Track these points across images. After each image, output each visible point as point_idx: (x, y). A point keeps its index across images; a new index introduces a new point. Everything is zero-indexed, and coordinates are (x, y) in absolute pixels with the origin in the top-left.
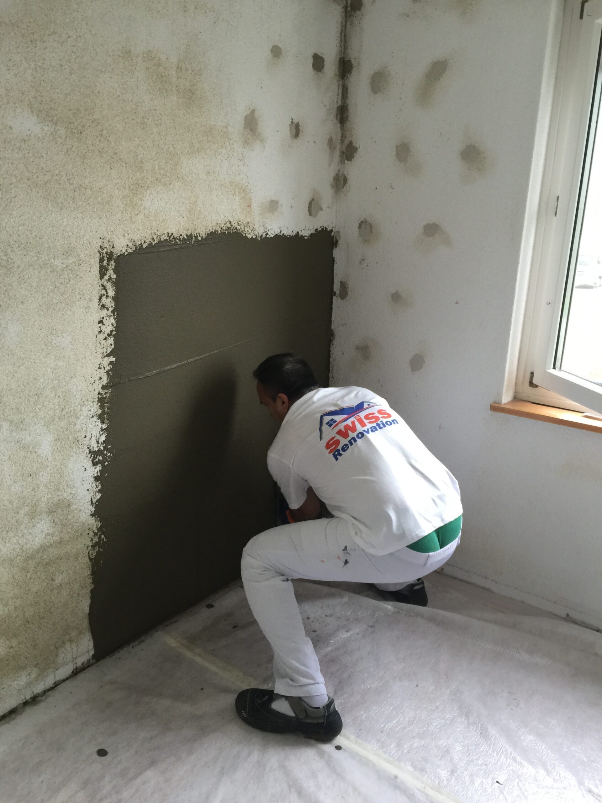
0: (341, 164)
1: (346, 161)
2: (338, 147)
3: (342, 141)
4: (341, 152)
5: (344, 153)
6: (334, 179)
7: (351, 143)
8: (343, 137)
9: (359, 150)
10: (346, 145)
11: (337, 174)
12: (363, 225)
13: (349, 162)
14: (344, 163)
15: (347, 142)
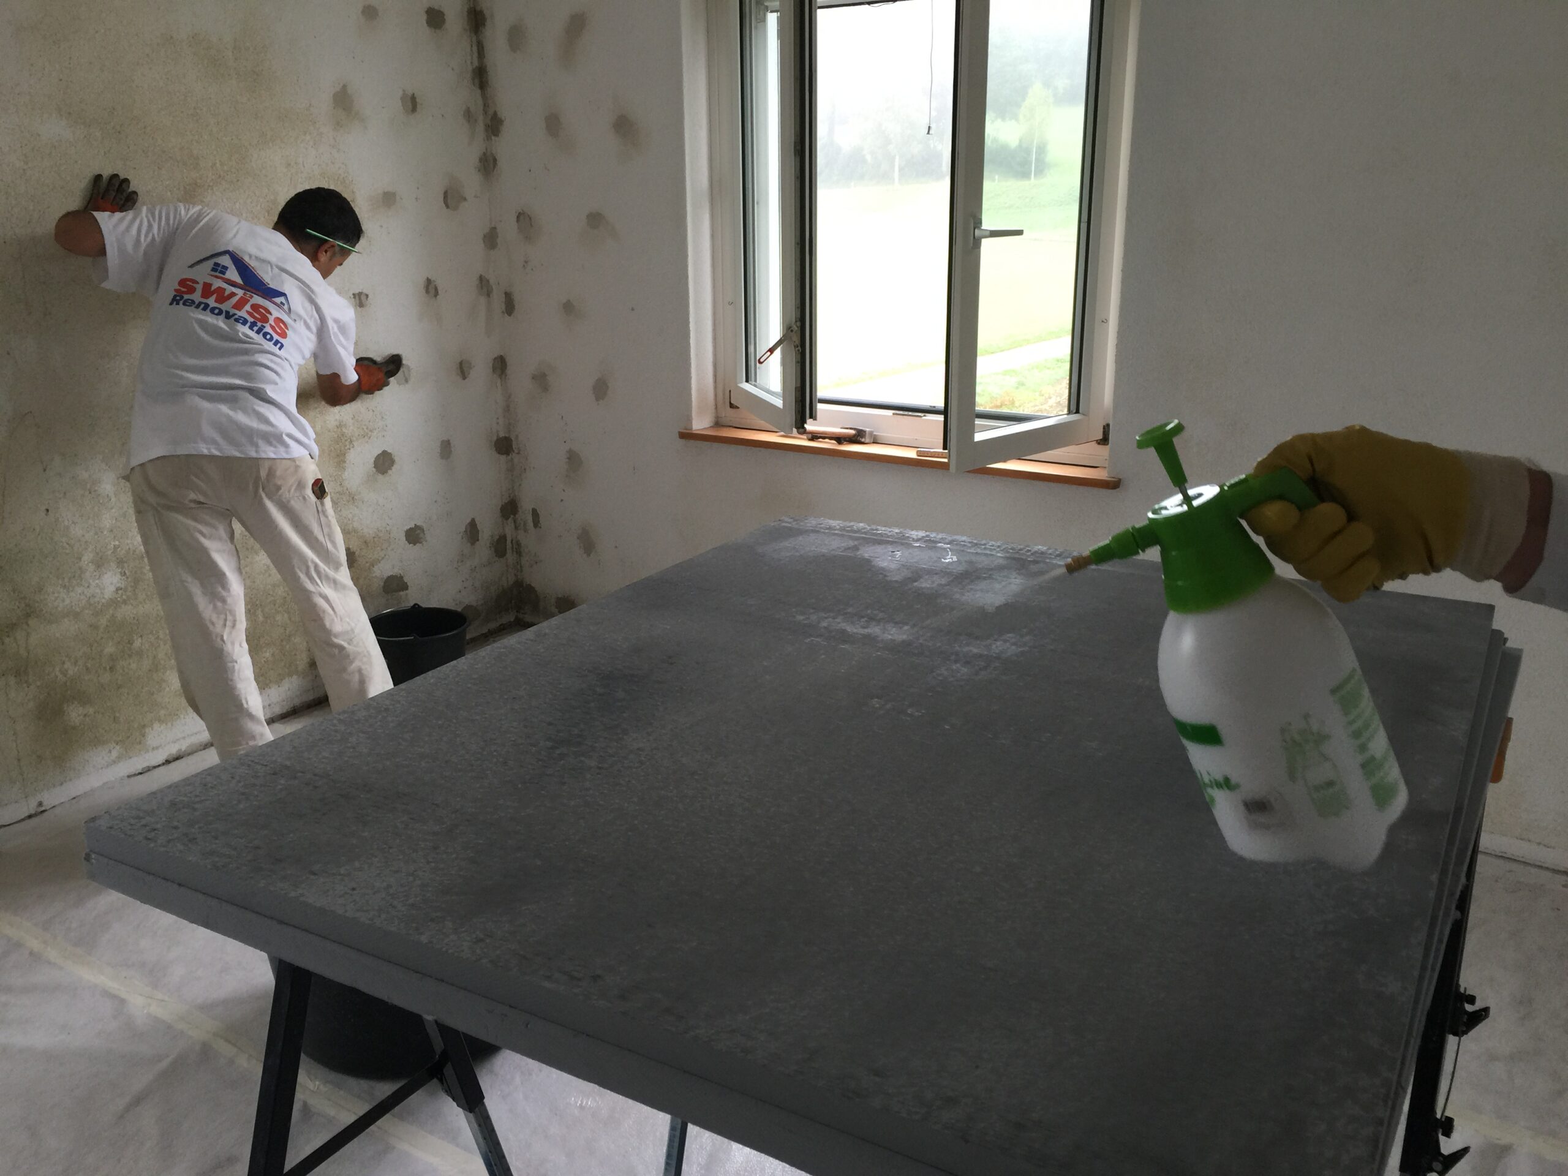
0: (488, 140)
1: (493, 138)
2: (481, 118)
3: (485, 112)
4: (486, 126)
5: (489, 126)
6: (481, 160)
7: (495, 114)
8: (486, 106)
9: (505, 123)
10: (490, 117)
11: (484, 154)
12: (522, 217)
13: (496, 138)
14: (491, 139)
15: (491, 112)
